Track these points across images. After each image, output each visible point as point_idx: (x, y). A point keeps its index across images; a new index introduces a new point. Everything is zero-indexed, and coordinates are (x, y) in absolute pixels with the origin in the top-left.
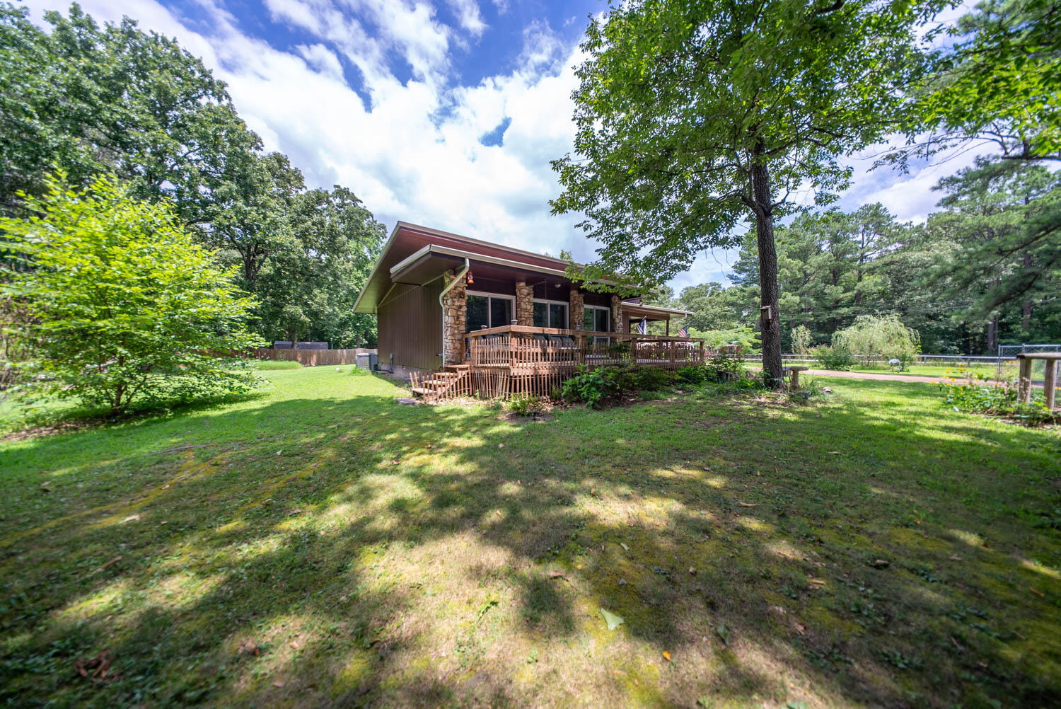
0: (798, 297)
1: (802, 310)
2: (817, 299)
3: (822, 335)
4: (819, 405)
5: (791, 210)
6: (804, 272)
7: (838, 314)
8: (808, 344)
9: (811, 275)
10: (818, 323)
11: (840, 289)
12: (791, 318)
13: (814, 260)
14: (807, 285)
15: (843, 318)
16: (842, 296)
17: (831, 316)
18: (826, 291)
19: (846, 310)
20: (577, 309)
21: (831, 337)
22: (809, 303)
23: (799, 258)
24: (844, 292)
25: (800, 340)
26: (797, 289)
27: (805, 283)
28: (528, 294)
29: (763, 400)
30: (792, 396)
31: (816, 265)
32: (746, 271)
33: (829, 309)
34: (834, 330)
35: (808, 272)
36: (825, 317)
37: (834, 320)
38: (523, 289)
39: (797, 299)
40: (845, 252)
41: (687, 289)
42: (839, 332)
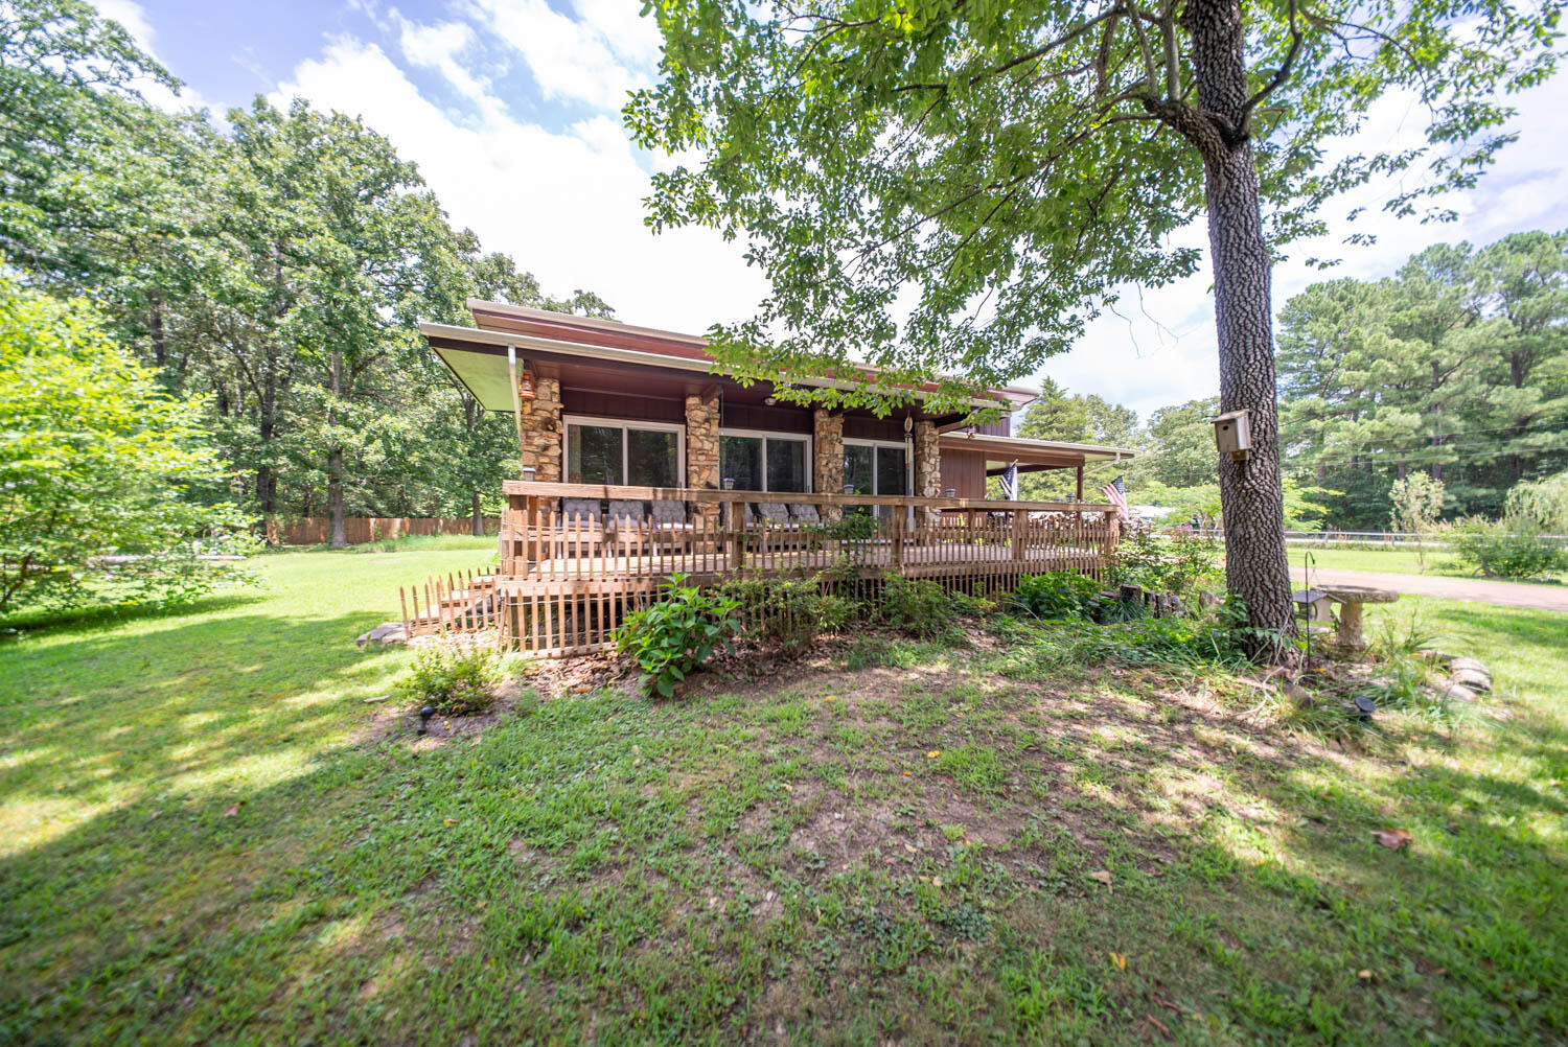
0: (1417, 416)
1: (1429, 441)
2: (1467, 417)
3: (1482, 492)
4: (1416, 755)
5: (1352, 177)
6: (1435, 364)
7: (1524, 446)
8: (1436, 513)
9: (1452, 369)
10: (1471, 467)
11: (1533, 393)
12: (1398, 458)
13: (1458, 338)
14: (1442, 388)
15: (1541, 455)
16: (1537, 408)
17: (1507, 451)
18: (1492, 399)
19: (1550, 437)
20: (826, 447)
21: (1504, 498)
22: (1447, 427)
23: (1421, 336)
24: (1542, 400)
25: (1416, 506)
26: (1417, 399)
27: (1438, 385)
28: (707, 420)
29: (1199, 702)
30: (1306, 704)
31: (1464, 347)
32: (1292, 370)
33: (1504, 437)
34: (1512, 481)
35: (1444, 363)
36: (1491, 453)
37: (1515, 460)
38: (696, 410)
39: (1415, 419)
40: (1545, 316)
41: (1162, 411)
42: (1530, 487)
